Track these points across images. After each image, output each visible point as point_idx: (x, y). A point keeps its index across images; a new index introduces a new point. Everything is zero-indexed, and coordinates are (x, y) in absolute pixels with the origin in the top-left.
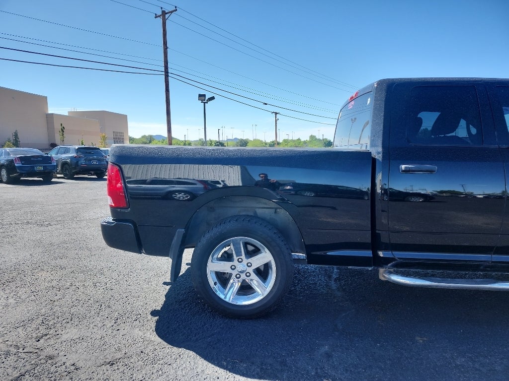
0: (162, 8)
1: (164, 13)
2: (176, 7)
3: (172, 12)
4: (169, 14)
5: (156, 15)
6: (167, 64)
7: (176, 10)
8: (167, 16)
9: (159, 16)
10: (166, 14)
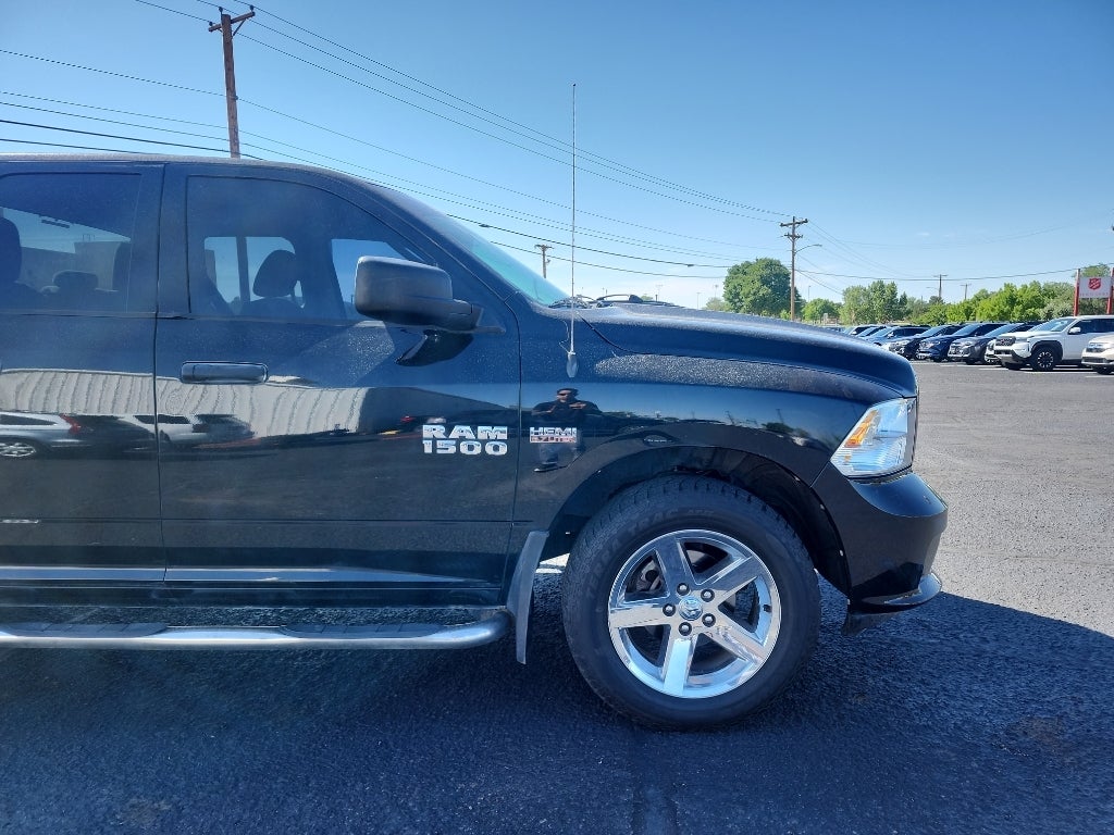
0: (221, 9)
1: (227, 21)
2: (252, 7)
3: (244, 18)
4: (239, 23)
5: (211, 24)
6: (237, 133)
7: (253, 14)
8: (234, 27)
9: (218, 28)
10: (232, 22)
